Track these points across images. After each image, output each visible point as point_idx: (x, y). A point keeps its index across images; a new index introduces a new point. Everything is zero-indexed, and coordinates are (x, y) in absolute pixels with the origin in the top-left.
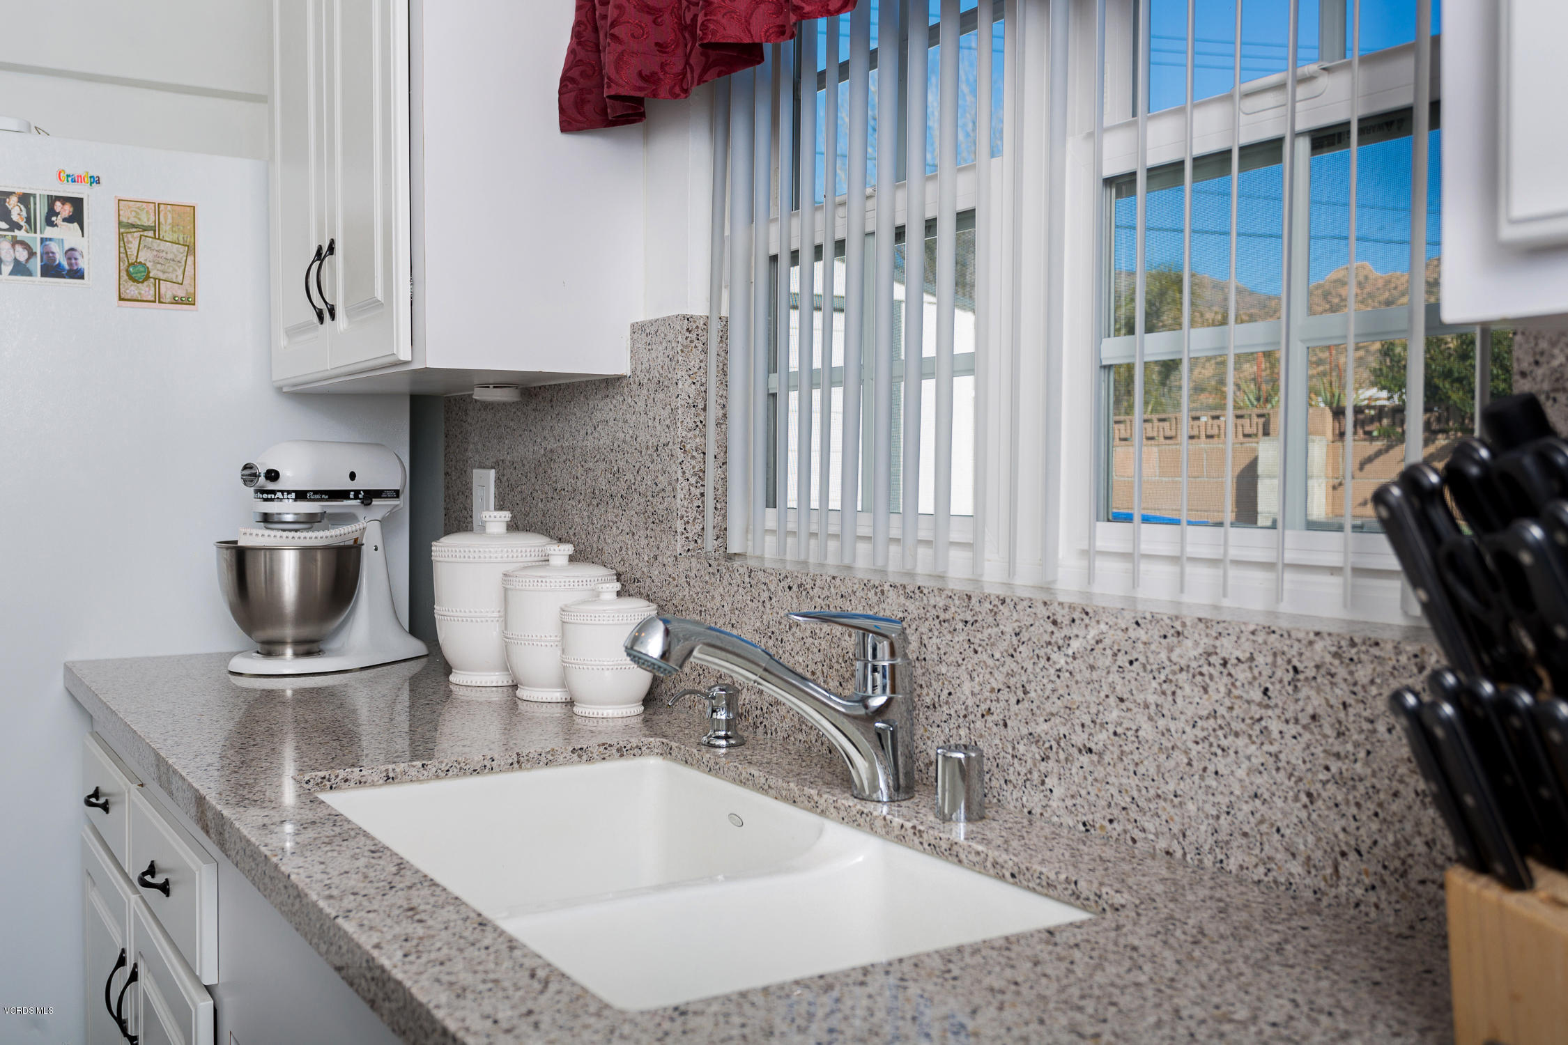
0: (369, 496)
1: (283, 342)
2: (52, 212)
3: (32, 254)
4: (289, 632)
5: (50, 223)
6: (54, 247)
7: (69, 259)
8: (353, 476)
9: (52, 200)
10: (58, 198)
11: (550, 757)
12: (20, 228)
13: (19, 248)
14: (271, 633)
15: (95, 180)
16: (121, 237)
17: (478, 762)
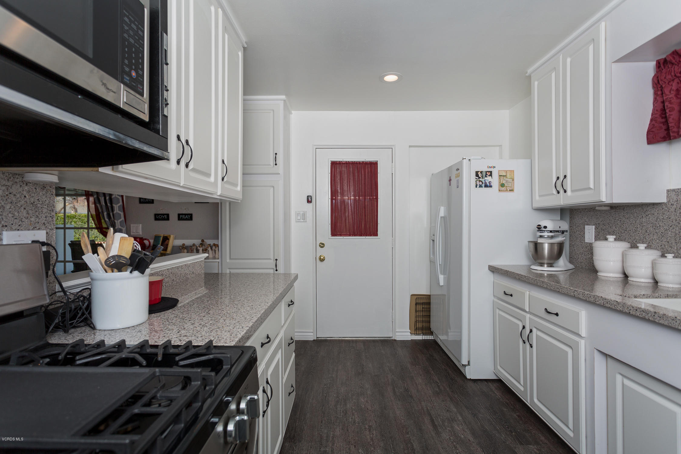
0: (563, 232)
1: (537, 198)
2: (486, 174)
3: (483, 183)
4: (546, 261)
5: (486, 177)
6: (487, 181)
7: (489, 183)
8: (560, 227)
9: (486, 172)
10: (487, 171)
11: (676, 296)
12: (480, 178)
13: (480, 182)
14: (541, 261)
15: (494, 167)
16: (499, 178)
17: (657, 296)
